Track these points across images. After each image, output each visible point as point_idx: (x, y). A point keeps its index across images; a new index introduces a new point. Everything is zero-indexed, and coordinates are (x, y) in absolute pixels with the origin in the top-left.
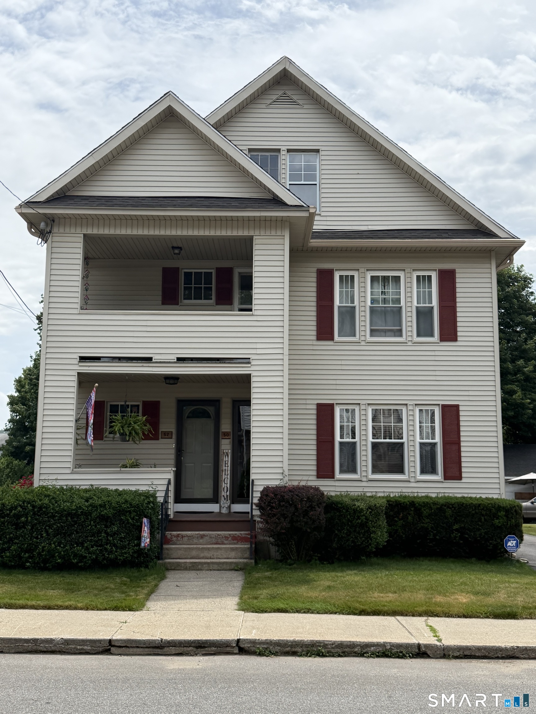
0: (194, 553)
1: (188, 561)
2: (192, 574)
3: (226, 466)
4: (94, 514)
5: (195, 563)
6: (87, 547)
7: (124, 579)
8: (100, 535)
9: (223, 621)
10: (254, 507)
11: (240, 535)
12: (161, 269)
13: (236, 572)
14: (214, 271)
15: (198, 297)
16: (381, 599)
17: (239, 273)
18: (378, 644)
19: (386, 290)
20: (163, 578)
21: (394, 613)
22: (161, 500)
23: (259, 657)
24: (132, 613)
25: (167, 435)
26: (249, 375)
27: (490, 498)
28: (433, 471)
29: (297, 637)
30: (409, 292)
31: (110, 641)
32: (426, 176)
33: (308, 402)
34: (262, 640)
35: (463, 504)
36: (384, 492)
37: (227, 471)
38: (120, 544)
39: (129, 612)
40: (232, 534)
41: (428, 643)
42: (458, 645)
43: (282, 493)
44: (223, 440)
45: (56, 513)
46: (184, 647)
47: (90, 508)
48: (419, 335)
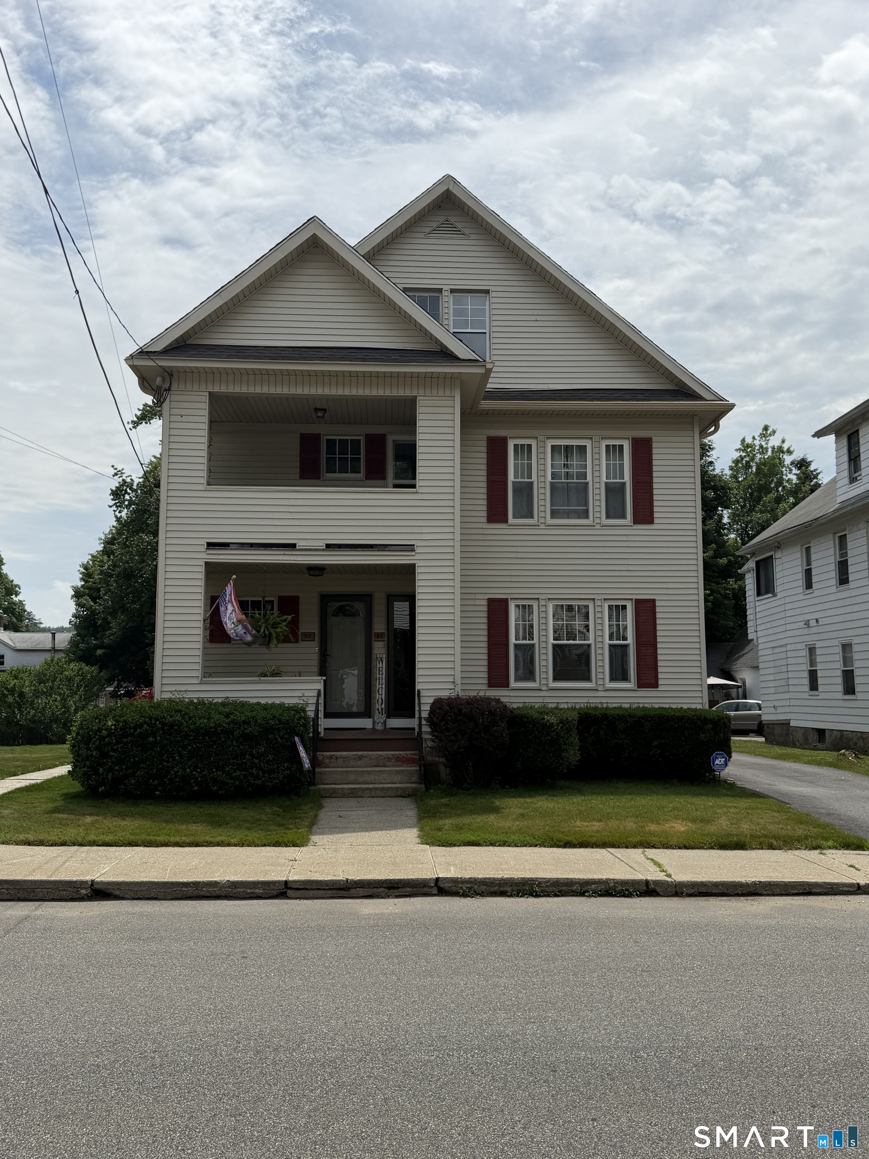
0: (352, 777)
1: (346, 786)
2: (353, 802)
3: (381, 673)
4: (237, 733)
5: (354, 788)
6: (228, 771)
7: (275, 809)
8: (243, 757)
9: (409, 856)
10: (424, 722)
11: (406, 756)
12: (299, 435)
13: (404, 799)
14: (362, 439)
15: (343, 470)
16: (587, 828)
17: (394, 441)
18: (599, 881)
19: (569, 463)
20: (321, 807)
21: (604, 845)
22: (311, 714)
23: (462, 898)
24: (297, 848)
25: (308, 637)
26: (414, 565)
27: (694, 709)
28: (625, 678)
29: (505, 874)
30: (596, 465)
31: (286, 882)
32: (619, 325)
33: (478, 596)
34: (465, 878)
35: (664, 716)
36: (567, 703)
37: (382, 679)
38: (268, 767)
39: (293, 848)
40: (396, 754)
41: (657, 879)
42: (692, 881)
43: (460, 706)
44: (376, 643)
45: (190, 731)
46: (373, 888)
47: (231, 725)
48: (608, 516)
